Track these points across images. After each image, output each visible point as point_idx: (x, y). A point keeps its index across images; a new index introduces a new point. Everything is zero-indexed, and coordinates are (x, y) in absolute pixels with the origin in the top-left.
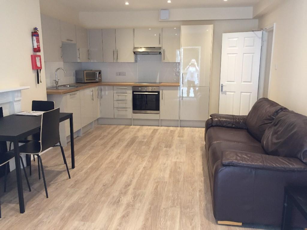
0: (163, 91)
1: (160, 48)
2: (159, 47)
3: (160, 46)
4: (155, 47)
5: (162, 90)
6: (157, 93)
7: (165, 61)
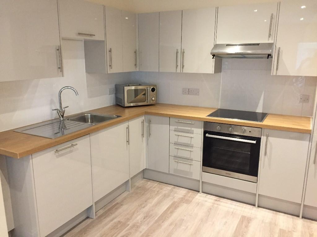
0: (269, 138)
1: (270, 45)
2: (267, 43)
3: (271, 41)
4: (258, 44)
5: (267, 136)
6: (254, 142)
7: (280, 73)
